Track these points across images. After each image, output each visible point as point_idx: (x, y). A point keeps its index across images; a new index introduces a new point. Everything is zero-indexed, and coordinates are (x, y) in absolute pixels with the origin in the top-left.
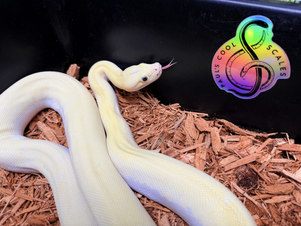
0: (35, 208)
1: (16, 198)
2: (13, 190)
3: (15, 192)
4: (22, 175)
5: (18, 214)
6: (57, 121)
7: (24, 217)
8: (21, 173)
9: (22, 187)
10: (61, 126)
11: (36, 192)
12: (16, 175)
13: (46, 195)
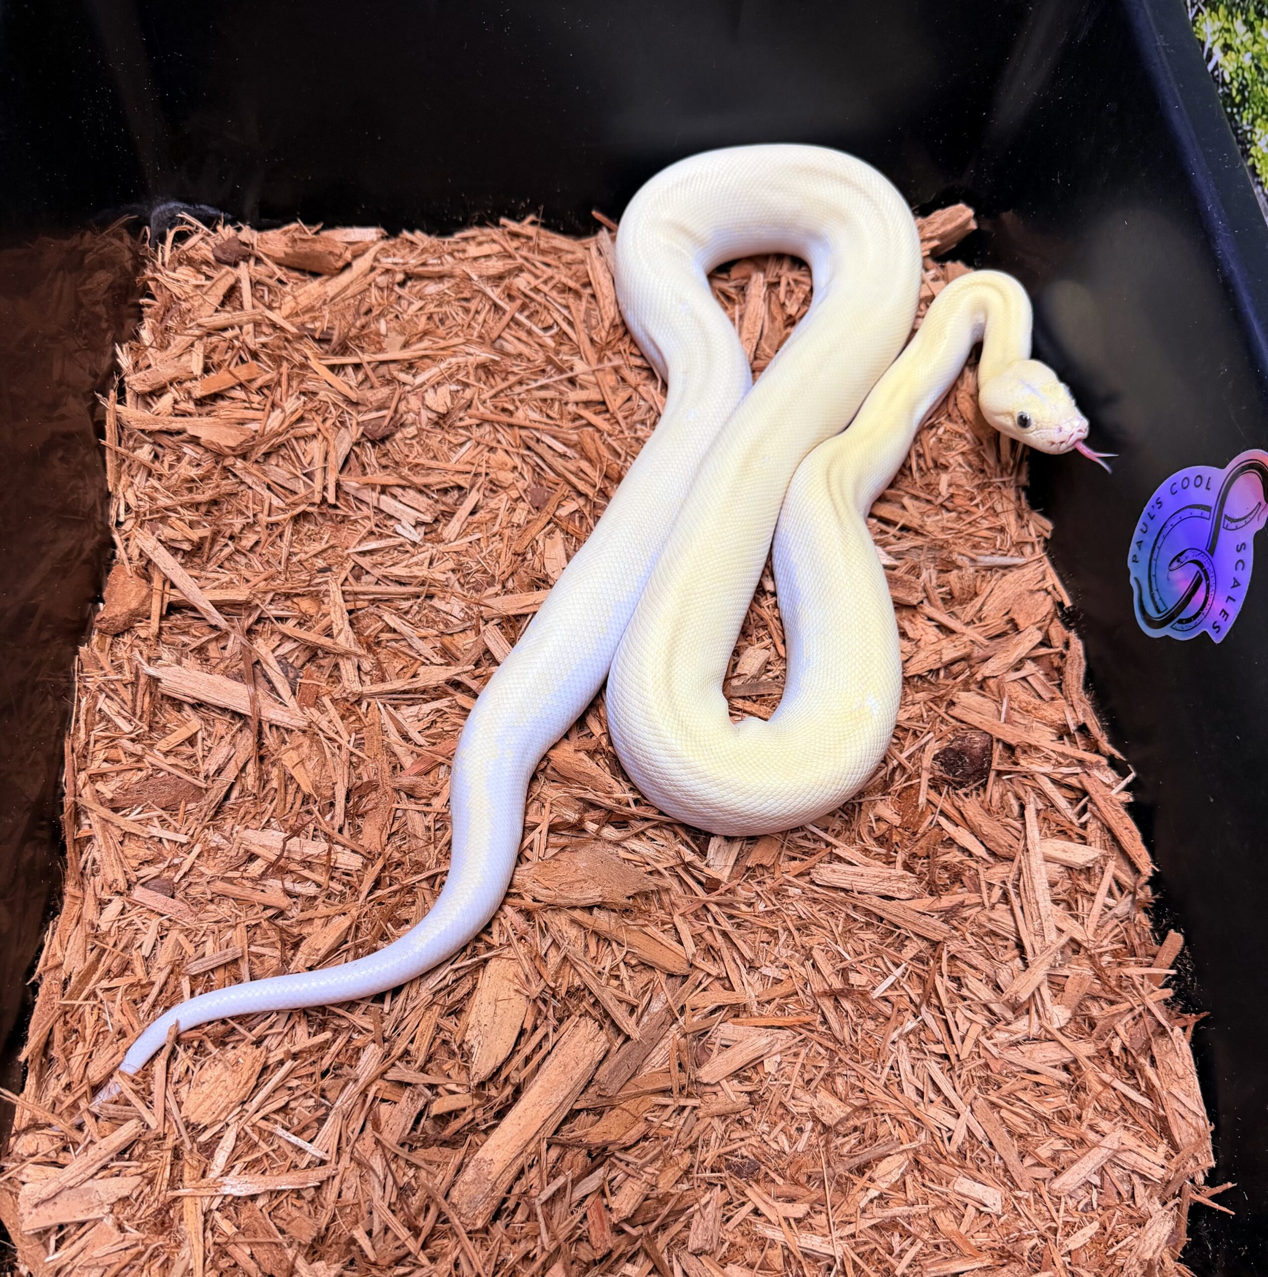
0: (605, 426)
1: (592, 378)
2: (600, 360)
3: (600, 366)
4: (635, 351)
5: (571, 408)
6: (792, 309)
7: (578, 423)
8: (636, 345)
9: (616, 370)
10: (789, 329)
11: (629, 404)
12: (627, 339)
13: (638, 426)
